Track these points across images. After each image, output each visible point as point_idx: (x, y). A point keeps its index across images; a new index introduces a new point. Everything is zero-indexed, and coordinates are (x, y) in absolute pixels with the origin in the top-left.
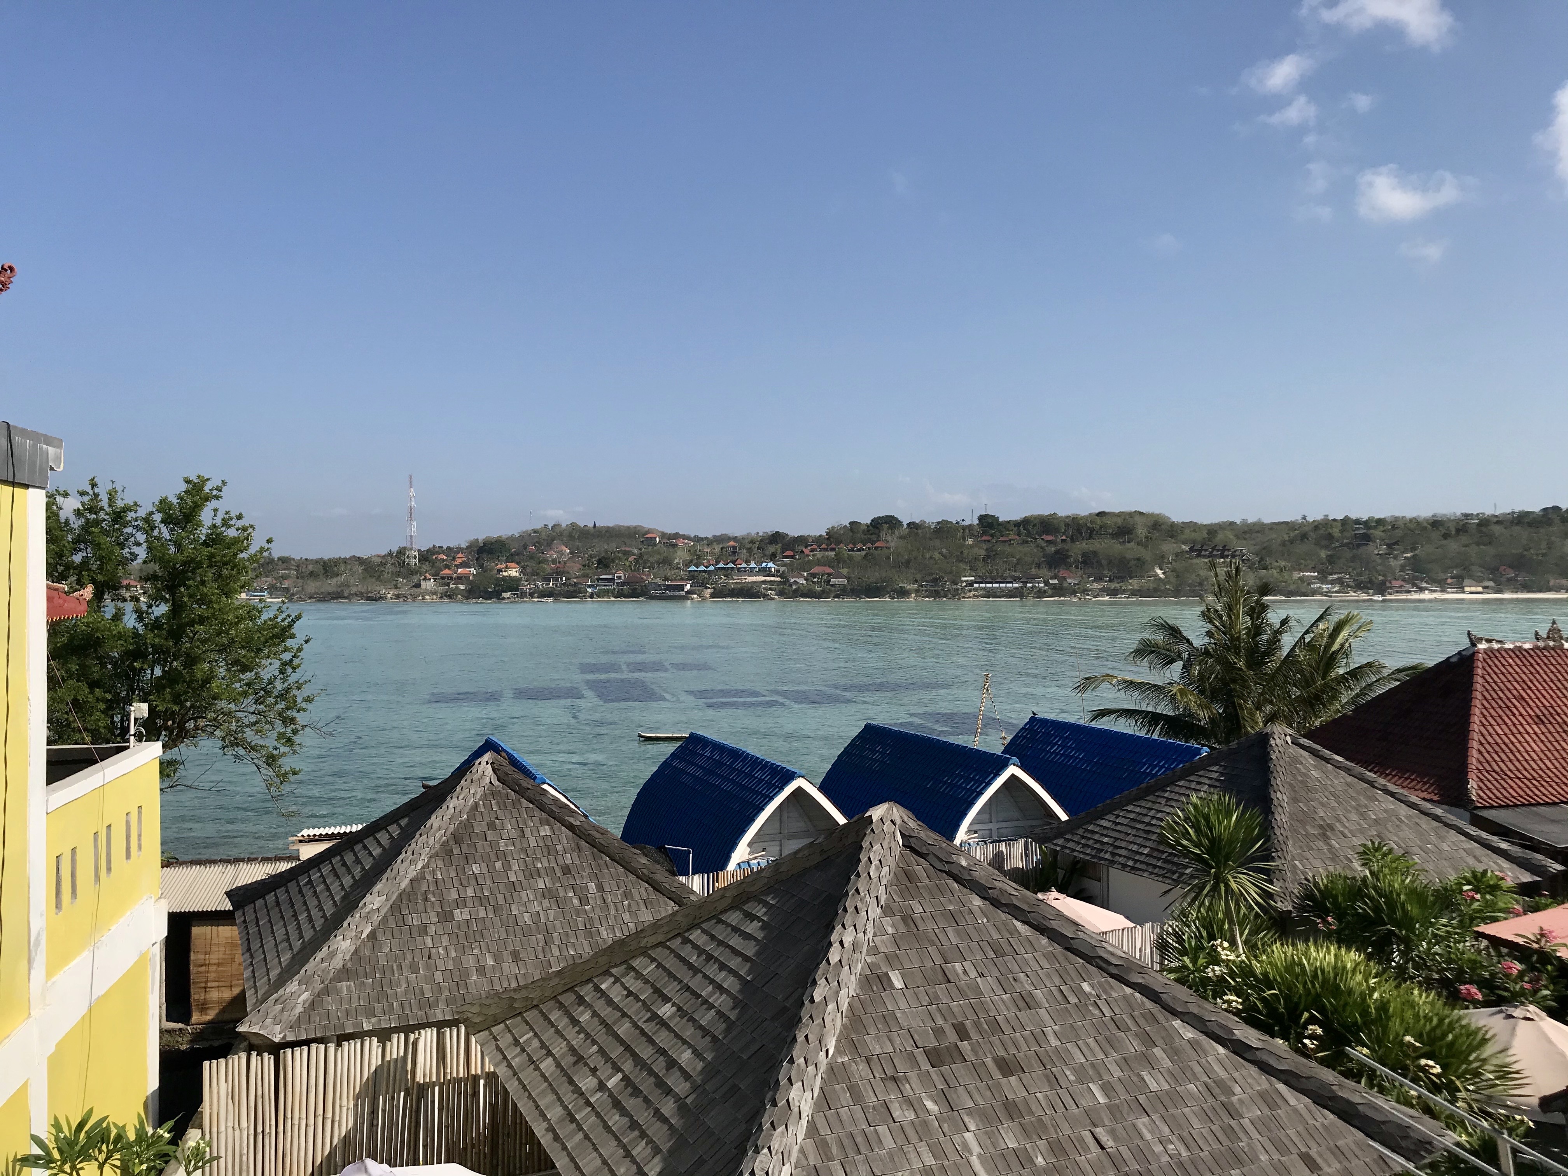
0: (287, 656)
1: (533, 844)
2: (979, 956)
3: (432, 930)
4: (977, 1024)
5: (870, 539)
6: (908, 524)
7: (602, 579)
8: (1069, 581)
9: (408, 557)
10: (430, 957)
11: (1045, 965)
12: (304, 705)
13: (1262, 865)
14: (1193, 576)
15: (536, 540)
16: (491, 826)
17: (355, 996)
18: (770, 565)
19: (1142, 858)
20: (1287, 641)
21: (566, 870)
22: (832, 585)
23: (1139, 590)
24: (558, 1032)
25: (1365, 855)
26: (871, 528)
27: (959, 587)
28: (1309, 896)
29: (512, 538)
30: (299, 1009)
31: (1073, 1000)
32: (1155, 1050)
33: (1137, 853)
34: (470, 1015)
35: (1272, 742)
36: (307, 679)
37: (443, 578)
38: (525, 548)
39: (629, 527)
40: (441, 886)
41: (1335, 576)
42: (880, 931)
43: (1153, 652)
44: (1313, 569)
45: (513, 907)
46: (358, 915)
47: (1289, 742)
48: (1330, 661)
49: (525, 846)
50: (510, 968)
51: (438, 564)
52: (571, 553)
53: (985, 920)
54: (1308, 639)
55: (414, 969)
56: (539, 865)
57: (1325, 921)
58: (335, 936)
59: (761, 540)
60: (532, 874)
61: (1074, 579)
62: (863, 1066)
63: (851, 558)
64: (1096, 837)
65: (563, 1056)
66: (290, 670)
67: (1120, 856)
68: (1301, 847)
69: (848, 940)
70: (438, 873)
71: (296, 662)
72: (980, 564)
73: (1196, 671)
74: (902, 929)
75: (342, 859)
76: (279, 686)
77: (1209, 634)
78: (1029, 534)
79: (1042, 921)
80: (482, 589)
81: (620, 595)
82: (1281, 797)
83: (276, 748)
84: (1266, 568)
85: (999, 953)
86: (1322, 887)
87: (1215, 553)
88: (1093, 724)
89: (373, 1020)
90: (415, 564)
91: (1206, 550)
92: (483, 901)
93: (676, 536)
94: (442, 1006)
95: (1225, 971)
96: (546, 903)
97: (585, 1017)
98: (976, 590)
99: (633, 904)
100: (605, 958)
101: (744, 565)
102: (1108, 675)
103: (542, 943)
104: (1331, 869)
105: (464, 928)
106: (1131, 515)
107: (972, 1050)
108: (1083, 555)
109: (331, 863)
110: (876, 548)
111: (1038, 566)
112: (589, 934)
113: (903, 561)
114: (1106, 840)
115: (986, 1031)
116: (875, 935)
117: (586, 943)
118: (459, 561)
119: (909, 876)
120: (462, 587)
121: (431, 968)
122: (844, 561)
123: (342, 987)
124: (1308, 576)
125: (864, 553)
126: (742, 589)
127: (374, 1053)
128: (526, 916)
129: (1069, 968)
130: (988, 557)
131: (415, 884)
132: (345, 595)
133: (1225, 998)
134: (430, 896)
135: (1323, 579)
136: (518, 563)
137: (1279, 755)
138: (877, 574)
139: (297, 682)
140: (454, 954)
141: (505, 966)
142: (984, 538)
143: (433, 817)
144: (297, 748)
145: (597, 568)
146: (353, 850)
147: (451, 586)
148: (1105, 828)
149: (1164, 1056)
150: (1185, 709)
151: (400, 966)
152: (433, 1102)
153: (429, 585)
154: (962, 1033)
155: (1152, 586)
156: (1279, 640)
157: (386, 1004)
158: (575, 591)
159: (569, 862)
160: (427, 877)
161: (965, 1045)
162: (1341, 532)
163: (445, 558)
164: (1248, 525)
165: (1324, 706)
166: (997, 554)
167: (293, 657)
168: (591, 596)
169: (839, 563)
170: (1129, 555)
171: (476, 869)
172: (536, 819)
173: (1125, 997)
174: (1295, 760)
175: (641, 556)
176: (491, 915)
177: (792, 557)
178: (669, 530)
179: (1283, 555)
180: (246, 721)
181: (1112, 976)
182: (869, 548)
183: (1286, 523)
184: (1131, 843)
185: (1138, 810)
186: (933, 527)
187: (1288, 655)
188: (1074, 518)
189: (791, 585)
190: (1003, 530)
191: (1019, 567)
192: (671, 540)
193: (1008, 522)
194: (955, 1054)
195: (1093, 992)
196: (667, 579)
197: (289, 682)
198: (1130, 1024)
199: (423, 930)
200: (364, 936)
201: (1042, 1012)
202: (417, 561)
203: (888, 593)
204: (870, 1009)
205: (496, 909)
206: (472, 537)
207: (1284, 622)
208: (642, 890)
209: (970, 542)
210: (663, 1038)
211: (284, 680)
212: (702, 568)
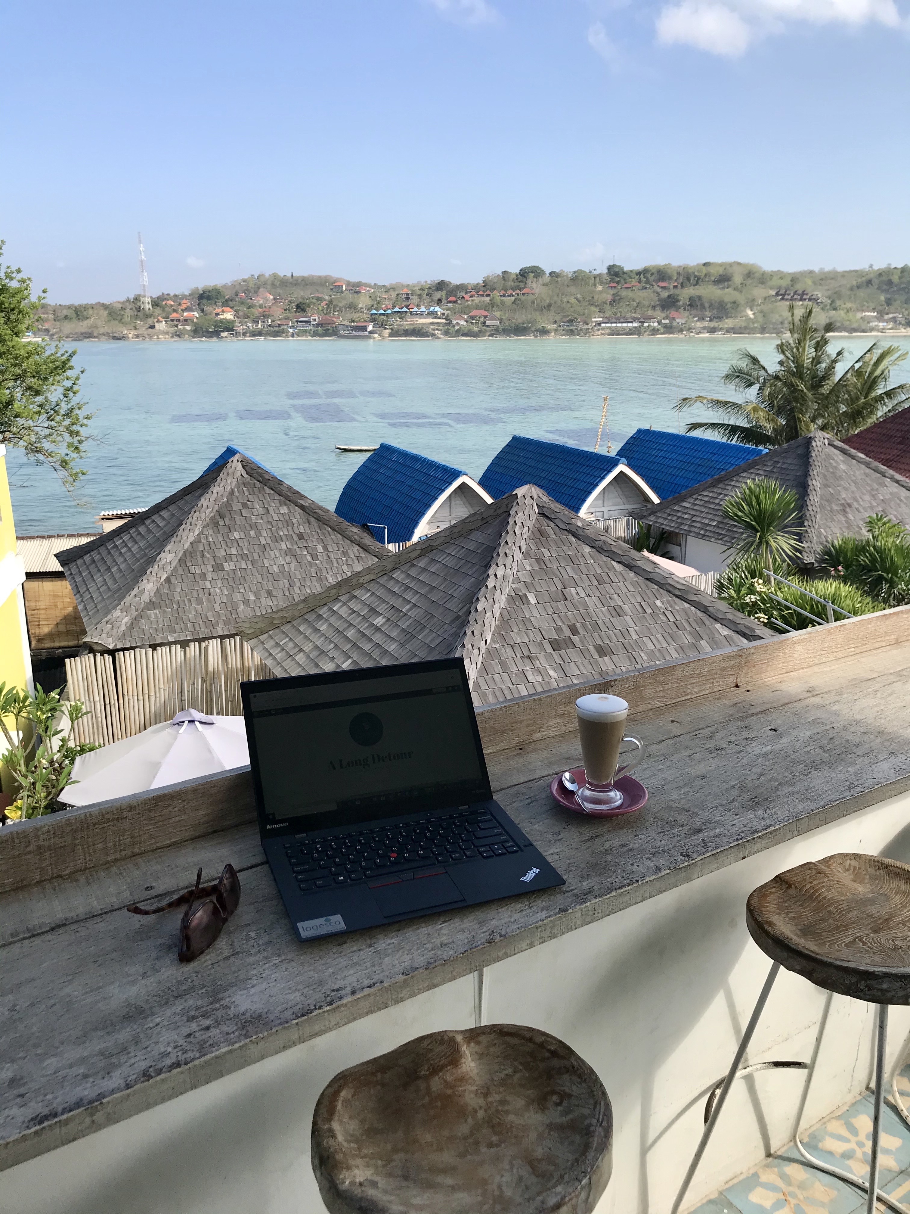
0: (68, 384)
1: (276, 518)
2: (587, 583)
3: (209, 576)
4: (584, 626)
5: (518, 286)
6: (551, 273)
7: (301, 322)
8: (678, 320)
9: (143, 303)
10: (210, 595)
11: (631, 589)
12: (85, 421)
13: (794, 530)
14: (777, 316)
15: (245, 288)
16: (245, 505)
17: (160, 620)
18: (437, 309)
19: (711, 529)
20: (840, 369)
21: (301, 537)
22: (488, 326)
23: (733, 328)
24: (306, 637)
25: (871, 524)
26: (519, 276)
27: (589, 326)
28: (827, 552)
29: (225, 286)
30: (123, 628)
31: (649, 611)
32: (702, 642)
33: (708, 525)
34: (244, 629)
35: (814, 444)
36: (85, 401)
37: (172, 320)
38: (237, 295)
39: (320, 277)
40: (213, 547)
41: (891, 316)
42: (523, 569)
43: (738, 377)
44: (874, 310)
45: (265, 561)
46: (156, 567)
47: (827, 444)
48: (872, 383)
49: (270, 520)
50: (266, 601)
51: (167, 309)
52: (274, 299)
53: (592, 561)
54: (857, 366)
55: (199, 602)
56: (281, 533)
57: (836, 570)
58: (142, 580)
59: (429, 288)
60: (277, 539)
61: (682, 318)
62: (509, 650)
63: (503, 303)
64: (679, 514)
65: (311, 651)
66: (71, 394)
67: (695, 527)
68: (826, 519)
69: (500, 574)
70: (210, 538)
71: (76, 388)
72: (607, 307)
73: (767, 391)
74: (536, 567)
75: (137, 530)
76: (64, 408)
77: (781, 363)
78: (647, 282)
79: (631, 561)
80: (204, 330)
81: (315, 334)
82: (816, 483)
83: (67, 455)
84: (835, 309)
85: (601, 581)
86: (837, 546)
87: (796, 297)
88: (688, 434)
89: (175, 635)
90: (149, 309)
91: (789, 295)
92: (244, 557)
93: (359, 284)
94: (221, 625)
95: (759, 598)
96: (288, 559)
97: (323, 628)
98: (603, 329)
99: (349, 559)
100: (335, 590)
101: (415, 309)
102: (700, 397)
103: (287, 585)
104: (846, 534)
105: (232, 575)
106: (731, 265)
107: (580, 641)
108: (690, 299)
109: (129, 533)
110: (523, 294)
111: (654, 308)
112: (320, 579)
113: (546, 305)
114: (686, 516)
115: (590, 630)
116: (518, 571)
117: (318, 585)
118: (184, 306)
119: (542, 533)
120: (188, 328)
121: (212, 602)
122: (498, 306)
123: (150, 615)
124: (868, 316)
125: (513, 298)
126: (414, 330)
127: (179, 654)
128: (275, 568)
129: (648, 591)
130: (614, 301)
131: (194, 545)
132: (95, 334)
133: (756, 616)
134: (206, 554)
135: (880, 318)
136: (232, 308)
137: (817, 453)
138: (524, 316)
139: (78, 404)
140: (226, 593)
141: (263, 601)
142: (612, 285)
143: (203, 499)
144: (82, 454)
145: (296, 312)
146: (144, 523)
147: (180, 327)
148: (687, 508)
149: (707, 645)
150: (756, 423)
151: (189, 600)
152: (221, 686)
153: (162, 326)
154: (574, 630)
155: (744, 324)
156: (834, 368)
157: (183, 626)
158: (279, 332)
159: (302, 531)
160: (202, 541)
161: (576, 639)
162: (900, 278)
163: (172, 303)
164: (825, 273)
165: (863, 418)
166: (621, 299)
167: (73, 384)
168: (293, 335)
169: (493, 307)
170: (727, 299)
171: (236, 535)
172: (277, 501)
173: (684, 610)
174: (829, 457)
175: (331, 302)
176: (250, 566)
177: (455, 302)
178: (354, 279)
179: (850, 298)
180: (43, 434)
181: (677, 596)
182: (518, 295)
183: (856, 271)
184: (705, 518)
185: (711, 495)
186: (570, 275)
187: (840, 380)
188: (684, 268)
189: (454, 326)
190: (627, 278)
191: (638, 310)
192: (355, 288)
193: (631, 271)
194: (569, 644)
195: (663, 606)
196: (353, 321)
197: (72, 404)
198: (686, 627)
199: (203, 576)
200: (162, 580)
201: (628, 618)
202: (150, 306)
203: (533, 332)
204: (515, 616)
205: (253, 562)
206: (193, 286)
207: (839, 353)
208: (354, 551)
209: (600, 288)
210: (378, 638)
211: (68, 403)
212: (382, 312)
